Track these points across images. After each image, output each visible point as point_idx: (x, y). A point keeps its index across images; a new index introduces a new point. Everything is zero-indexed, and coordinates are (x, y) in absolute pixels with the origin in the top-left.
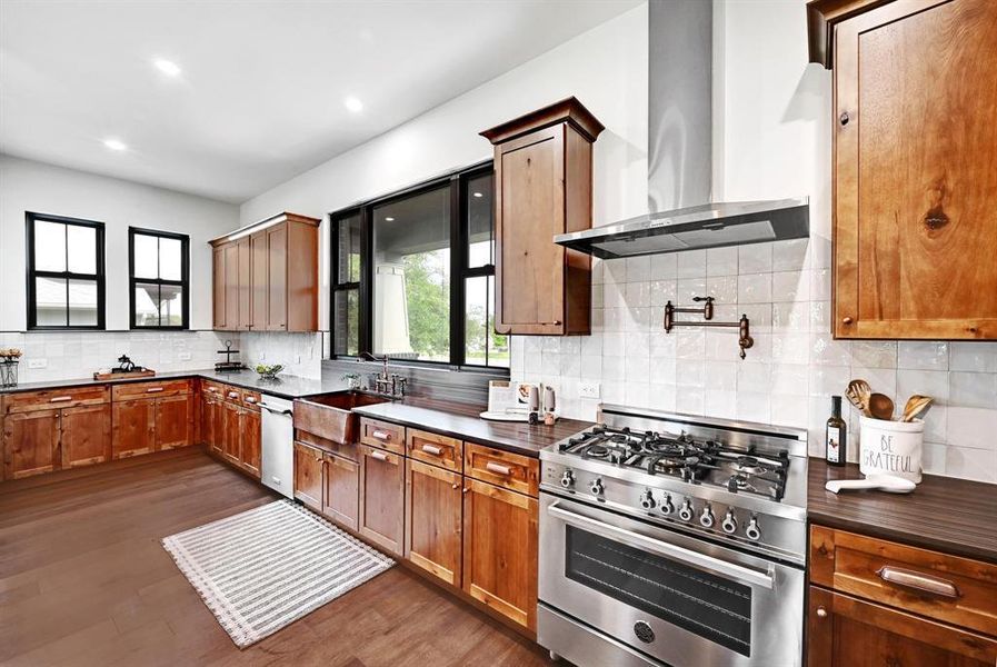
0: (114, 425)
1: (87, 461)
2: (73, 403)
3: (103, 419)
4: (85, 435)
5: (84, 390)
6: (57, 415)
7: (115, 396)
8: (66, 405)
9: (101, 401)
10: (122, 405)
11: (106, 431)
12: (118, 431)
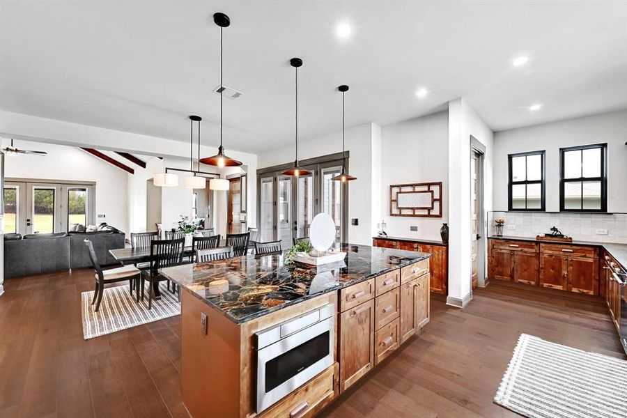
0: (541, 266)
1: (526, 281)
2: (519, 249)
3: (535, 261)
4: (526, 268)
5: (525, 243)
6: (512, 253)
7: (542, 249)
8: (516, 249)
9: (533, 251)
10: (546, 256)
11: (537, 269)
12: (543, 271)
